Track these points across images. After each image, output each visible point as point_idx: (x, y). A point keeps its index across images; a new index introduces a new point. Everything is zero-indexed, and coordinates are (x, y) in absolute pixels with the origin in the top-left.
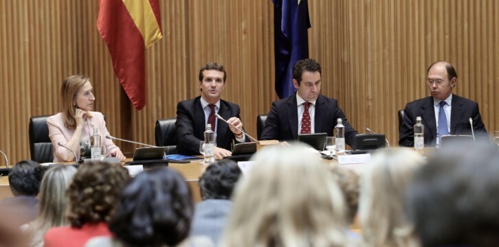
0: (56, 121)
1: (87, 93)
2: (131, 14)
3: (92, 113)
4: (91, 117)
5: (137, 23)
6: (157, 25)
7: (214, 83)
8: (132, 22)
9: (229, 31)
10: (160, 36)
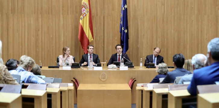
0: (61, 57)
1: (68, 51)
2: (86, 35)
3: (70, 56)
4: (69, 57)
5: (87, 36)
6: (92, 37)
7: (92, 49)
8: (86, 36)
9: (112, 40)
10: (93, 40)
